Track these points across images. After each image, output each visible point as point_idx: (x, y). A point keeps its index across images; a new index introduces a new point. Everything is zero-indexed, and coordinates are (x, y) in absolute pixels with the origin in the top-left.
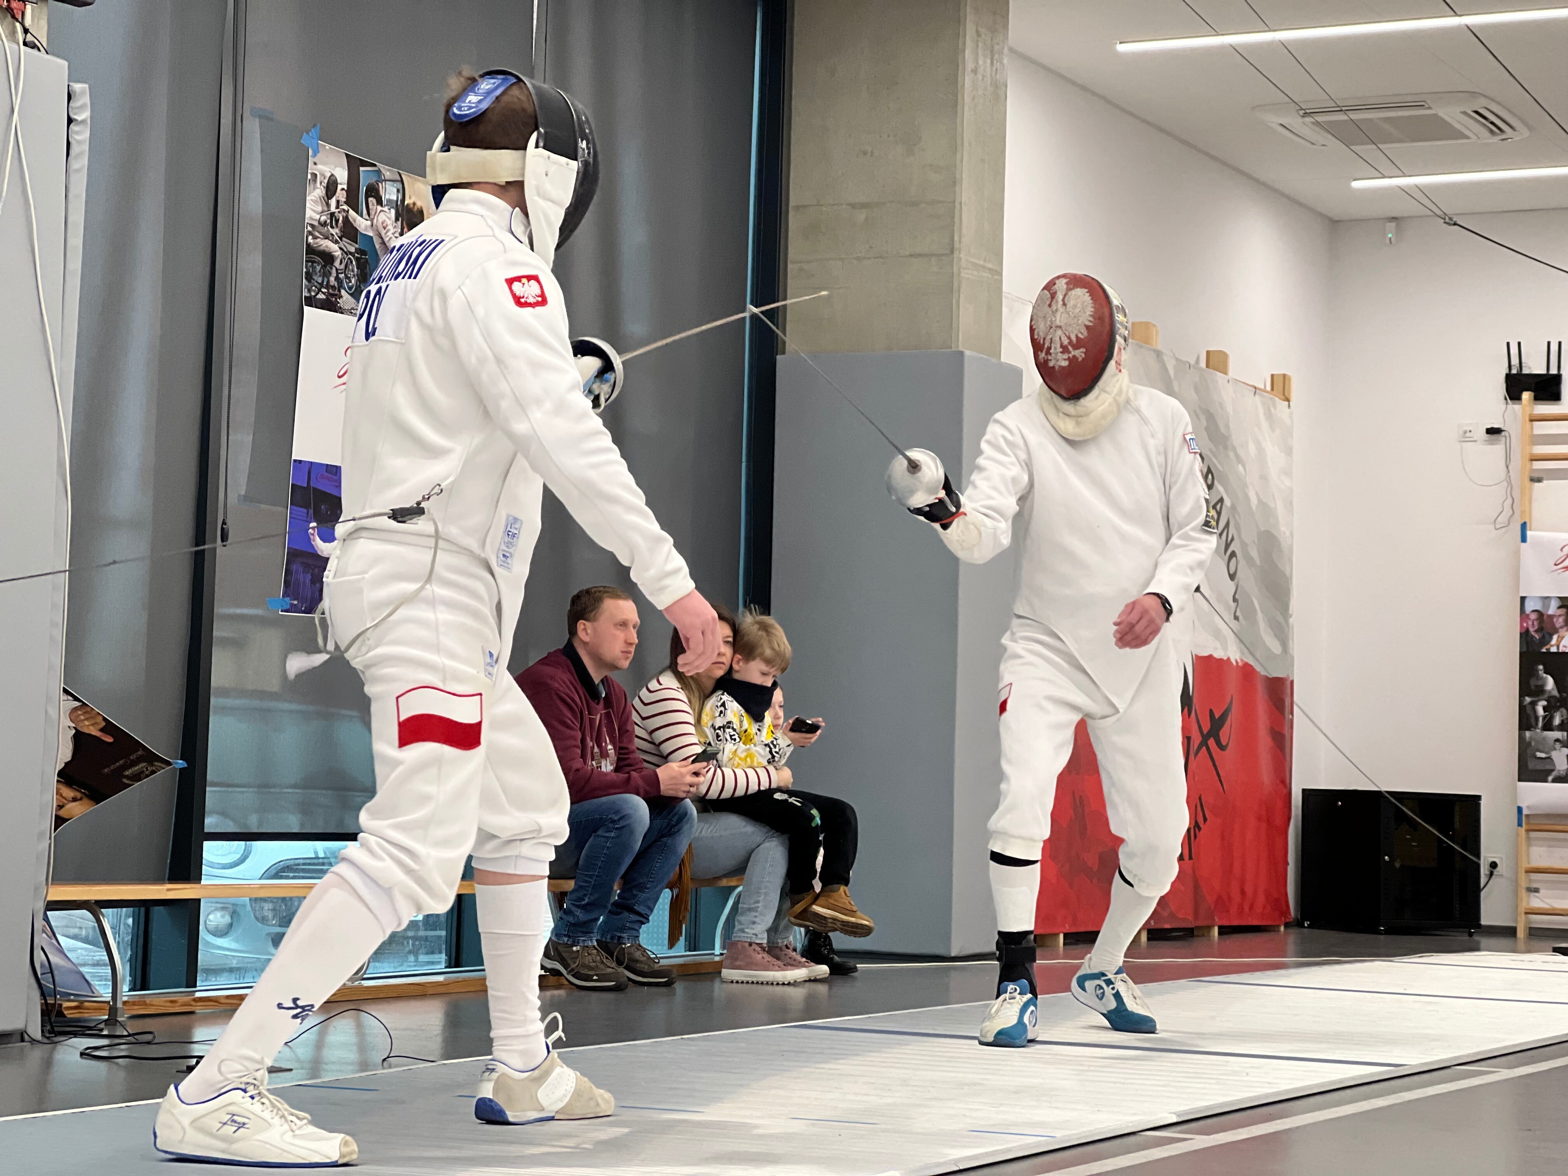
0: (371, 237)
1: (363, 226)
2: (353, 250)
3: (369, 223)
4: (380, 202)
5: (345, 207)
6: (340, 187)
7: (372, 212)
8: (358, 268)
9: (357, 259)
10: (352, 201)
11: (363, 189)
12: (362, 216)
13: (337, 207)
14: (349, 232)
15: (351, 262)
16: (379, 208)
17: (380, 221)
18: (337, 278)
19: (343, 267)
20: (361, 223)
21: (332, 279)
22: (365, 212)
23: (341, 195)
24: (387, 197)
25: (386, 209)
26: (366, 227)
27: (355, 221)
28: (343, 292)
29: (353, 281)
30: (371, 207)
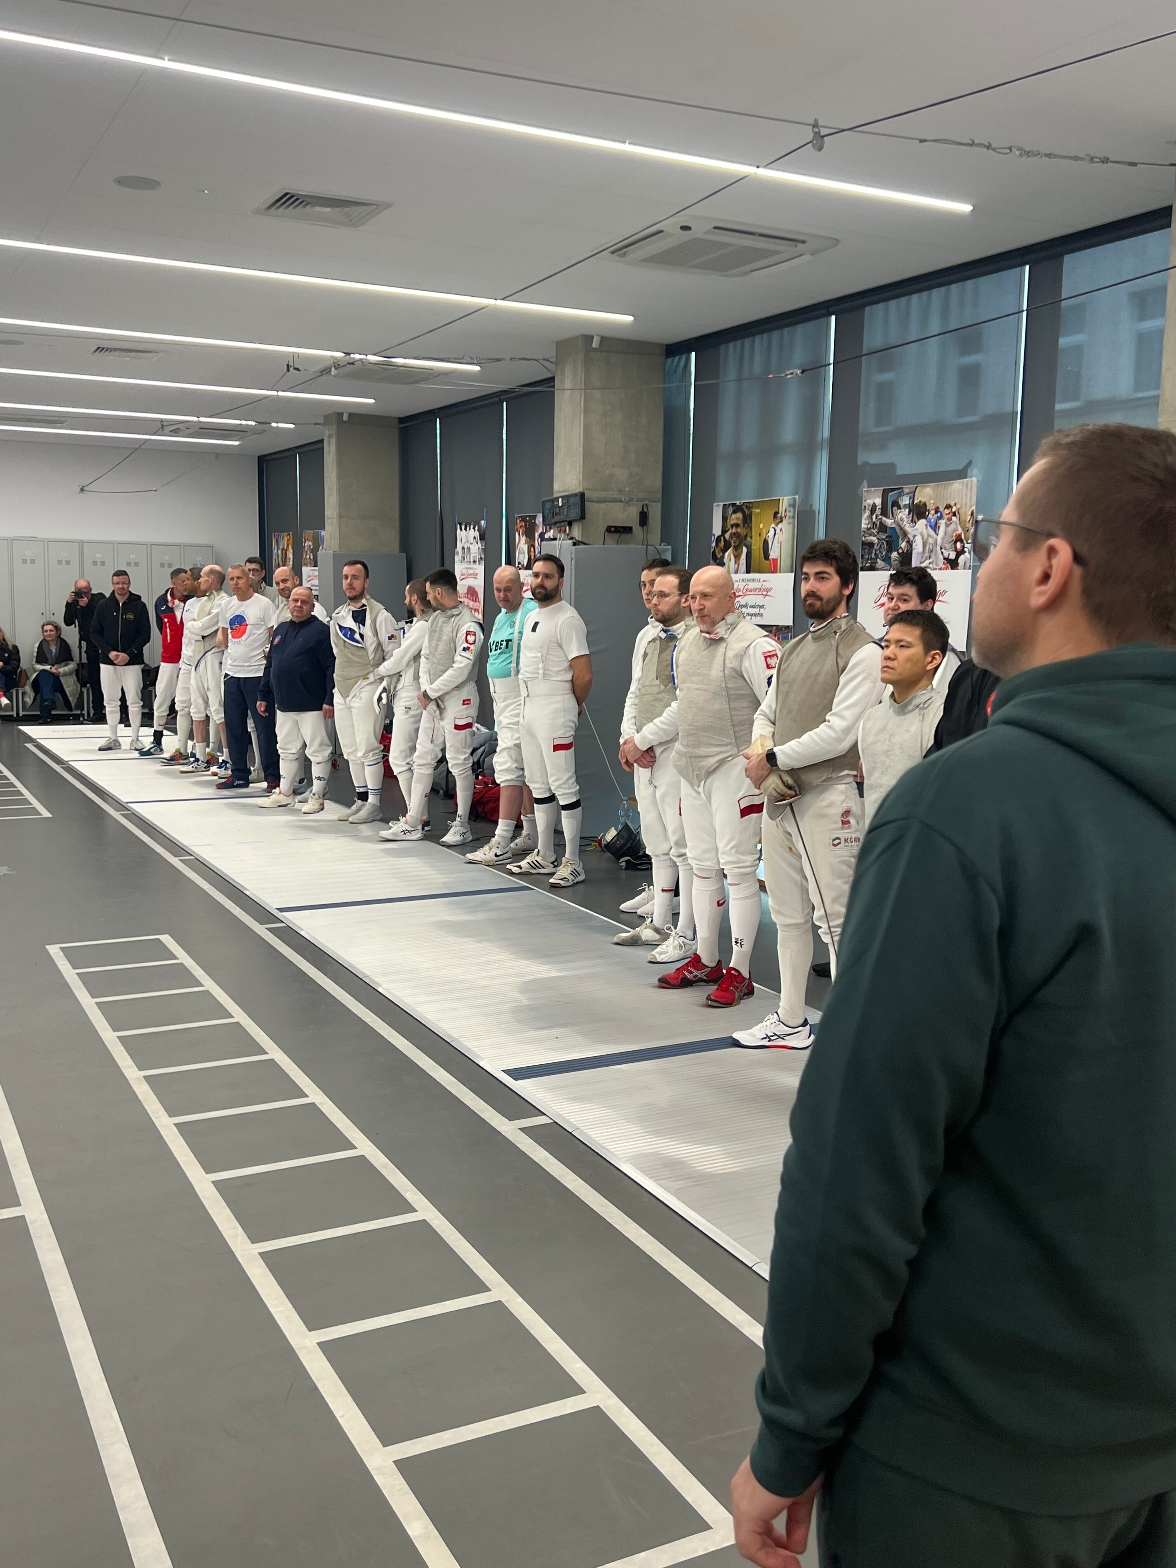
0: (894, 528)
1: (890, 523)
2: (884, 537)
3: (893, 521)
4: (899, 508)
5: (880, 517)
6: (878, 508)
7: (895, 515)
8: (887, 545)
9: (887, 542)
10: (884, 513)
11: (890, 504)
12: (889, 518)
13: (876, 518)
14: (883, 528)
15: (883, 543)
16: (899, 511)
17: (899, 517)
18: (875, 554)
19: (879, 547)
20: (889, 522)
21: (873, 555)
22: (891, 515)
23: (878, 512)
24: (903, 504)
25: (903, 510)
26: (891, 523)
27: (885, 522)
28: (878, 560)
29: (884, 553)
30: (894, 511)
